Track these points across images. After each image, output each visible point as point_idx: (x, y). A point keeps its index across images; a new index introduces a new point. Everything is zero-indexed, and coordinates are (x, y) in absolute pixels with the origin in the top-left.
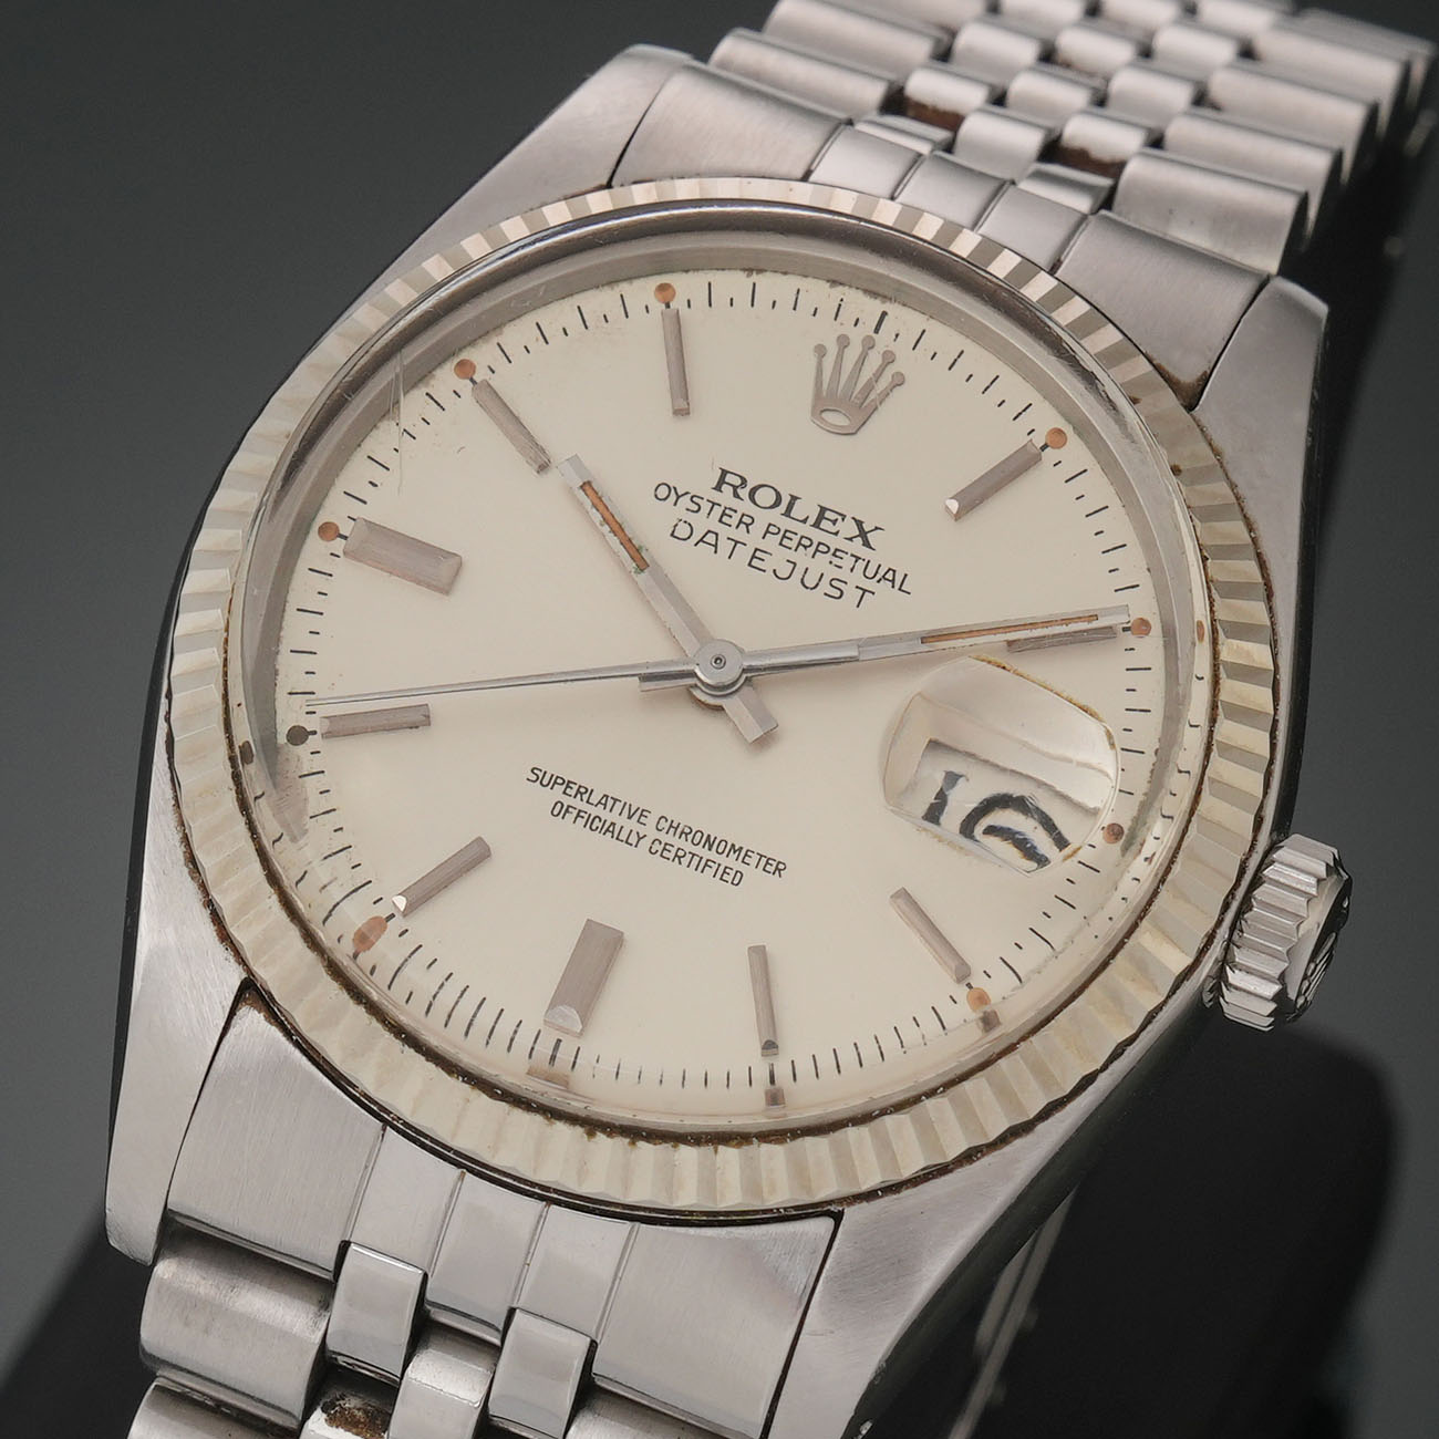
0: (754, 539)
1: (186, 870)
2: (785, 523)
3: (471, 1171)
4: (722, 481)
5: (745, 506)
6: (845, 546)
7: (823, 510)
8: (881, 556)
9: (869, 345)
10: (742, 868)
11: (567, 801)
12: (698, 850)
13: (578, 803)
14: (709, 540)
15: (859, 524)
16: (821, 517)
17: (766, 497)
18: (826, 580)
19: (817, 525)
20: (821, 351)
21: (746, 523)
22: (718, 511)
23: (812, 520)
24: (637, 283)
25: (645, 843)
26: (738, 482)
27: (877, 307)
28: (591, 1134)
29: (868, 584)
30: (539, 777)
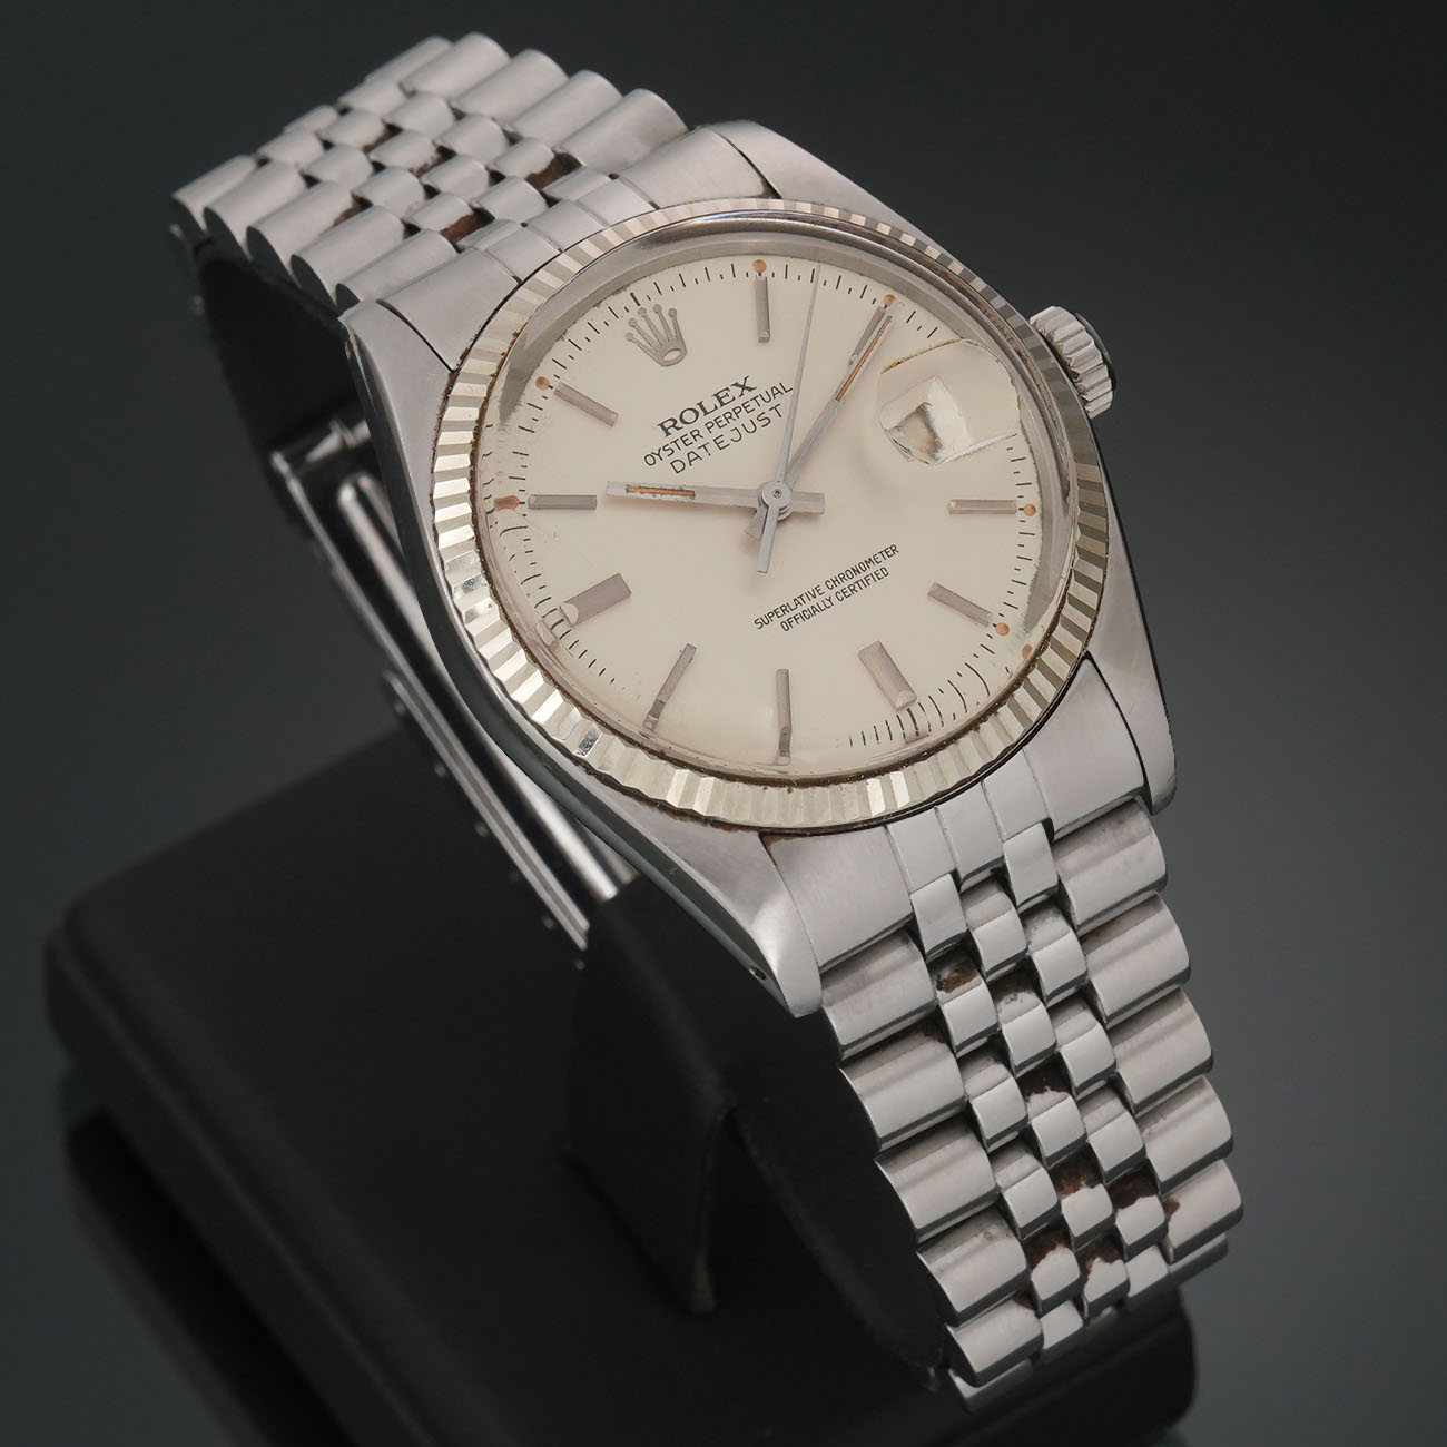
0: (708, 437)
1: (678, 821)
2: (710, 417)
3: (938, 803)
4: (666, 430)
5: (687, 429)
6: (743, 399)
7: (716, 395)
8: (762, 388)
9: (643, 312)
10: (881, 565)
11: (785, 618)
12: (856, 578)
13: (788, 616)
14: (693, 458)
15: (736, 385)
16: (720, 399)
17: (689, 416)
18: (755, 421)
19: (723, 404)
20: (630, 337)
21: (696, 435)
22: (680, 443)
23: (718, 405)
24: (527, 391)
25: (834, 599)
26: (672, 423)
27: (625, 295)
28: (977, 729)
29: (773, 404)
30: (761, 623)
